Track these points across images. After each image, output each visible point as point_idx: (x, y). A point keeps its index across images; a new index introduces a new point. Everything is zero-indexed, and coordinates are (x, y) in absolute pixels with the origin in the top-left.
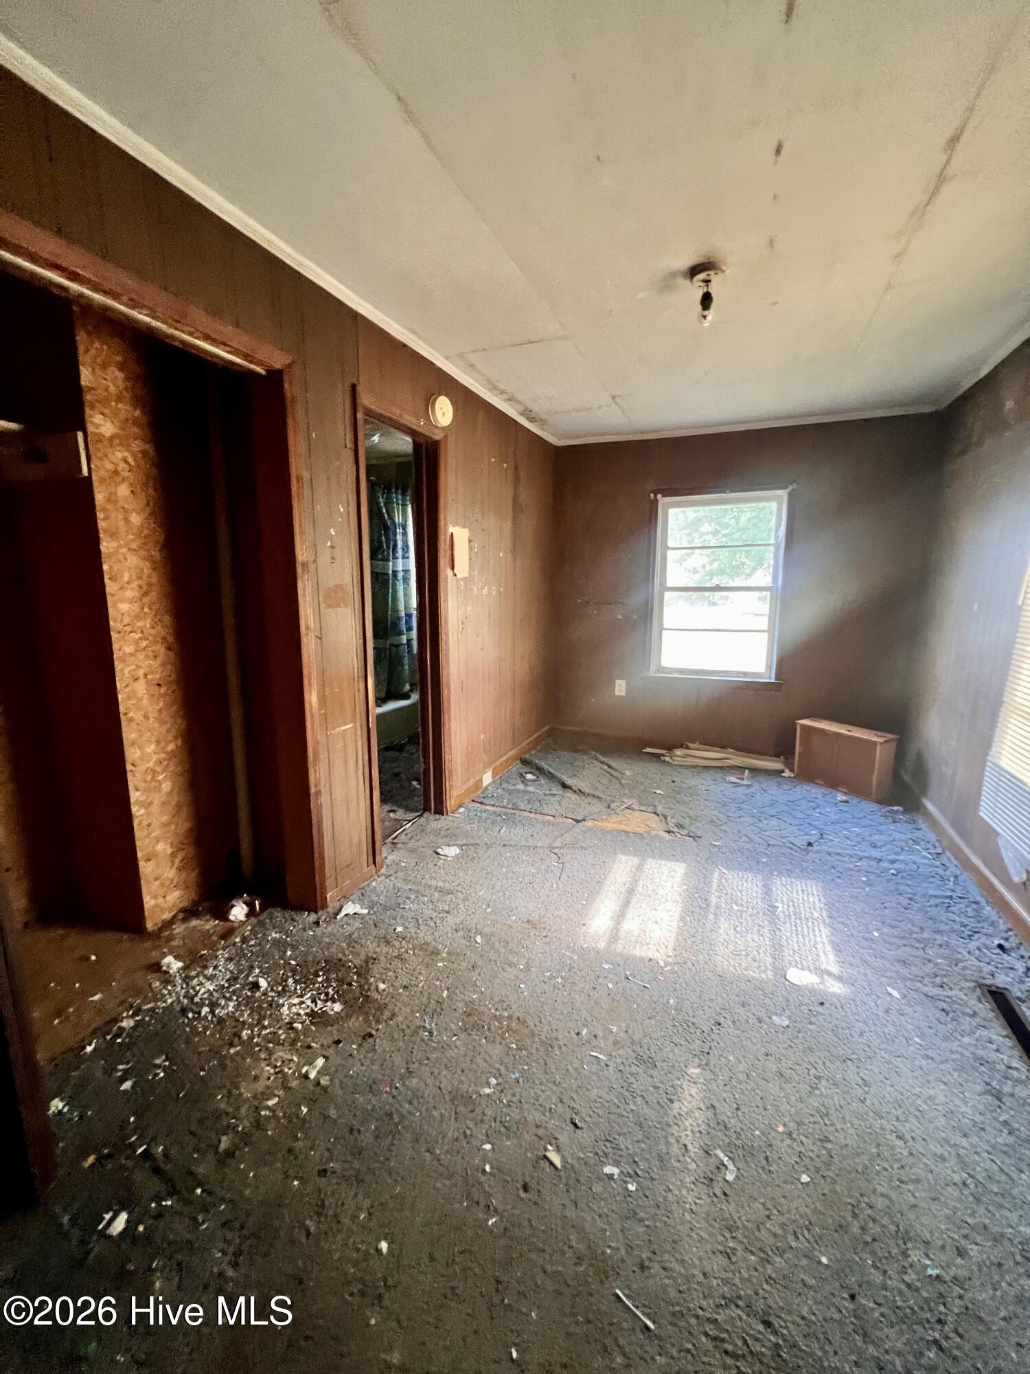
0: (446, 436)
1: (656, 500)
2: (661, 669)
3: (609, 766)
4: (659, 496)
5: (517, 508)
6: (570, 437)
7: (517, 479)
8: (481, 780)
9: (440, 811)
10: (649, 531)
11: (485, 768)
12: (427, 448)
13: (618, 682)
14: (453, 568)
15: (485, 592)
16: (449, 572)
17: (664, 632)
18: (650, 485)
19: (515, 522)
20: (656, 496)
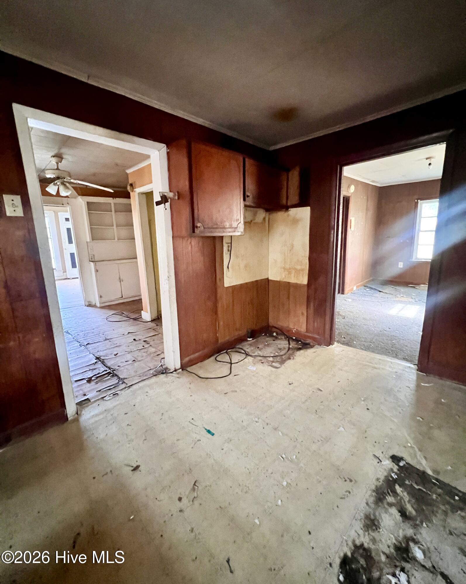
0: (351, 195)
1: (418, 202)
2: (416, 258)
3: (396, 289)
4: (419, 201)
5: (367, 209)
6: (386, 184)
7: (368, 200)
8: (353, 288)
9: (343, 293)
10: (414, 212)
11: (355, 285)
12: (346, 198)
13: (400, 263)
14: (351, 228)
15: (357, 234)
16: (350, 229)
17: (419, 246)
18: (416, 197)
19: (367, 213)
20: (417, 201)
